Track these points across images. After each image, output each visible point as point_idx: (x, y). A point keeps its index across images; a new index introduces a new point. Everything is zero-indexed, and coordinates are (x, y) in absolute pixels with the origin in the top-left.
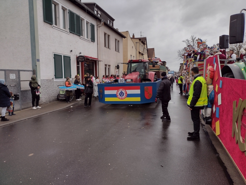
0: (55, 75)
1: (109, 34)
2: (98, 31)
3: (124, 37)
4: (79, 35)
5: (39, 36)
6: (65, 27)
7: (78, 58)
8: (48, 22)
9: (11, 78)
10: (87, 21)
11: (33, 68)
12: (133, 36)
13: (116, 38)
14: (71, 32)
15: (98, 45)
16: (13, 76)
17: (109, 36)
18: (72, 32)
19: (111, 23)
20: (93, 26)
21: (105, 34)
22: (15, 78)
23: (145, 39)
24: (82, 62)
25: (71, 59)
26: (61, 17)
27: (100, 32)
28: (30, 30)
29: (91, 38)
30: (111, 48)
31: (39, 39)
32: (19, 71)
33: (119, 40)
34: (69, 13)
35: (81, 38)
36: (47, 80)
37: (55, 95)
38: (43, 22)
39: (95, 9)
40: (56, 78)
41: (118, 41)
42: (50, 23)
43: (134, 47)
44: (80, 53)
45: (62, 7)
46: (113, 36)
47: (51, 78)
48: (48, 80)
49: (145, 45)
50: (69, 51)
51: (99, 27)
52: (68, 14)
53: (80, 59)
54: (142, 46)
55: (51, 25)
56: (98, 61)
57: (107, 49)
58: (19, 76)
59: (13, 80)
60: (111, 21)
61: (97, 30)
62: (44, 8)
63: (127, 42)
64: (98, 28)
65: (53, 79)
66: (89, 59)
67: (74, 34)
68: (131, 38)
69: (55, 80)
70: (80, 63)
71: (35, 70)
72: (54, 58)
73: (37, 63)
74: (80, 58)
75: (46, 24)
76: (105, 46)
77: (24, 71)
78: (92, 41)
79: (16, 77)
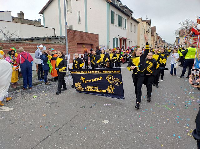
3: (139, 23)
8: (112, 23)
10: (123, 18)
11: (107, 45)
15: (127, 30)
21: (130, 23)
23: (150, 21)
25: (118, 39)
30: (132, 31)
33: (136, 25)
34: (118, 16)
44: (121, 36)
45: (116, 14)
49: (150, 25)
50: (118, 36)
56: (127, 39)
64: (128, 21)
67: (119, 27)
72: (113, 40)
73: (109, 42)
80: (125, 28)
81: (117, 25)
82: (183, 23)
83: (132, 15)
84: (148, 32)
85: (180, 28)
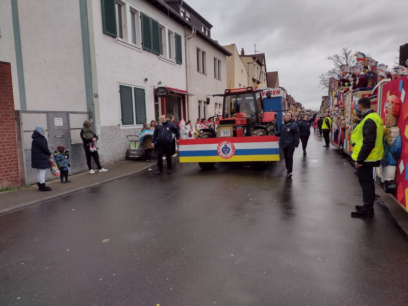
0: (122, 120)
1: (204, 50)
2: (187, 45)
3: (229, 54)
4: (158, 53)
5: (96, 57)
6: (135, 42)
7: (156, 91)
8: (109, 33)
9: (56, 125)
10: (169, 30)
11: (88, 108)
12: (243, 52)
13: (216, 57)
14: (144, 48)
15: (188, 69)
16: (59, 122)
17: (203, 53)
18: (147, 49)
19: (207, 31)
20: (178, 38)
21: (198, 50)
22: (62, 125)
23: (262, 56)
24: (162, 97)
25: (146, 92)
26: (129, 25)
27: (191, 46)
28: (82, 48)
29: (176, 58)
30: (207, 74)
31: (97, 62)
32: (68, 113)
33: (220, 59)
34: (141, 17)
35: (160, 58)
36: (110, 127)
37: (122, 151)
38: (102, 34)
39: (182, 9)
40: (123, 124)
41: (219, 61)
42: (113, 35)
43: (245, 71)
44: (160, 83)
45: (131, 8)
46: (211, 54)
47: (117, 125)
48: (112, 127)
49: (263, 67)
50: (143, 81)
51: (188, 39)
52: (140, 19)
53: (160, 92)
54: (258, 68)
55: (114, 39)
56: (188, 95)
57: (201, 75)
58: (67, 122)
59: (59, 128)
60: (207, 28)
61: (186, 43)
62: (104, 11)
63: (234, 63)
64: (187, 41)
65: (119, 125)
66: (173, 93)
67: (149, 52)
68: (240, 56)
69: (122, 127)
70: (159, 99)
71: (92, 111)
72: (120, 92)
73: (95, 99)
74: (160, 90)
75: (106, 37)
76: (198, 70)
77: (76, 113)
78: (177, 63)
79: (63, 123)
80: (179, 60)
81: (141, 47)
82: (338, 58)
83: (209, 32)
84: (258, 83)
85: (331, 70)
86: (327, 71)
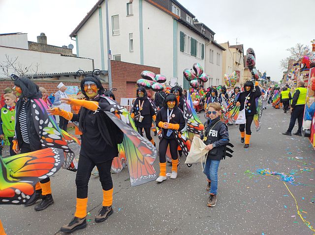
1: (213, 50)
10: (200, 43)
13: (218, 52)
15: (206, 61)
20: (203, 46)
21: (210, 50)
29: (201, 57)
30: (214, 63)
34: (191, 40)
35: (196, 58)
38: (180, 51)
39: (202, 28)
41: (219, 55)
43: (232, 58)
45: (188, 36)
49: (242, 53)
54: (239, 55)
55: (183, 52)
57: (211, 64)
63: (226, 53)
64: (207, 47)
67: (193, 56)
72: (183, 75)
76: (210, 61)
81: (190, 54)
82: (294, 49)
83: (213, 38)
84: (239, 64)
85: (289, 57)
86: (286, 58)
